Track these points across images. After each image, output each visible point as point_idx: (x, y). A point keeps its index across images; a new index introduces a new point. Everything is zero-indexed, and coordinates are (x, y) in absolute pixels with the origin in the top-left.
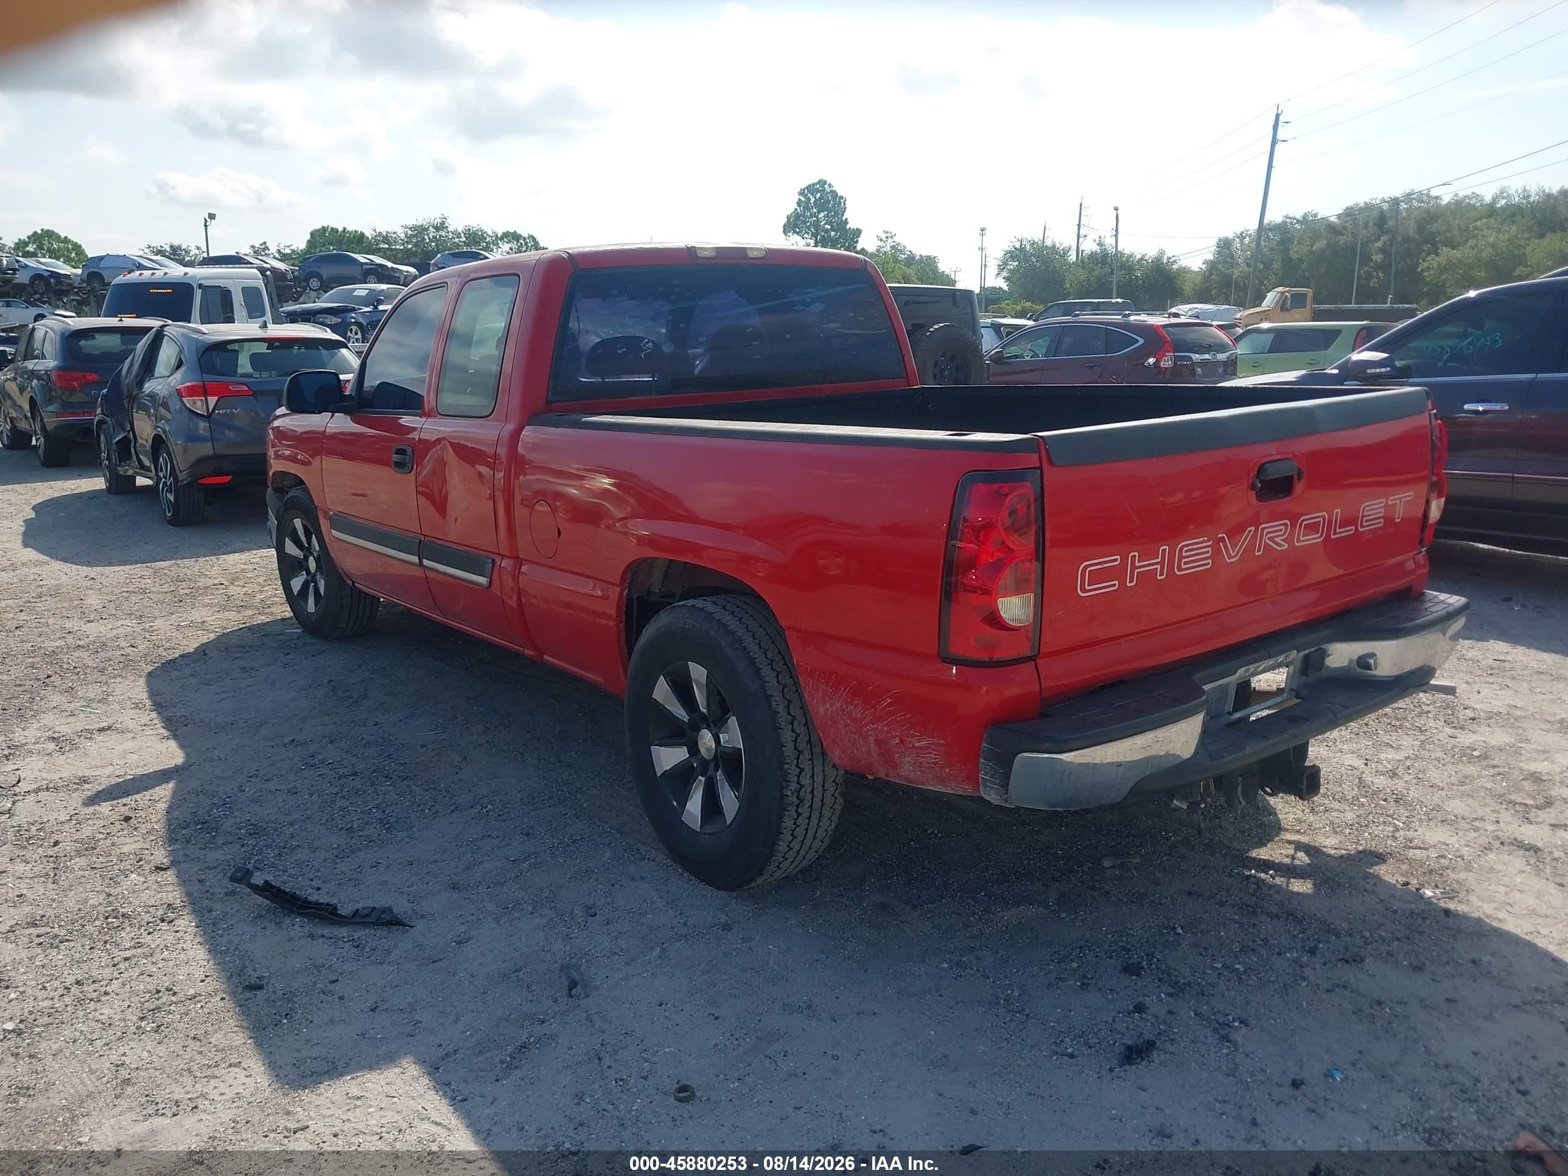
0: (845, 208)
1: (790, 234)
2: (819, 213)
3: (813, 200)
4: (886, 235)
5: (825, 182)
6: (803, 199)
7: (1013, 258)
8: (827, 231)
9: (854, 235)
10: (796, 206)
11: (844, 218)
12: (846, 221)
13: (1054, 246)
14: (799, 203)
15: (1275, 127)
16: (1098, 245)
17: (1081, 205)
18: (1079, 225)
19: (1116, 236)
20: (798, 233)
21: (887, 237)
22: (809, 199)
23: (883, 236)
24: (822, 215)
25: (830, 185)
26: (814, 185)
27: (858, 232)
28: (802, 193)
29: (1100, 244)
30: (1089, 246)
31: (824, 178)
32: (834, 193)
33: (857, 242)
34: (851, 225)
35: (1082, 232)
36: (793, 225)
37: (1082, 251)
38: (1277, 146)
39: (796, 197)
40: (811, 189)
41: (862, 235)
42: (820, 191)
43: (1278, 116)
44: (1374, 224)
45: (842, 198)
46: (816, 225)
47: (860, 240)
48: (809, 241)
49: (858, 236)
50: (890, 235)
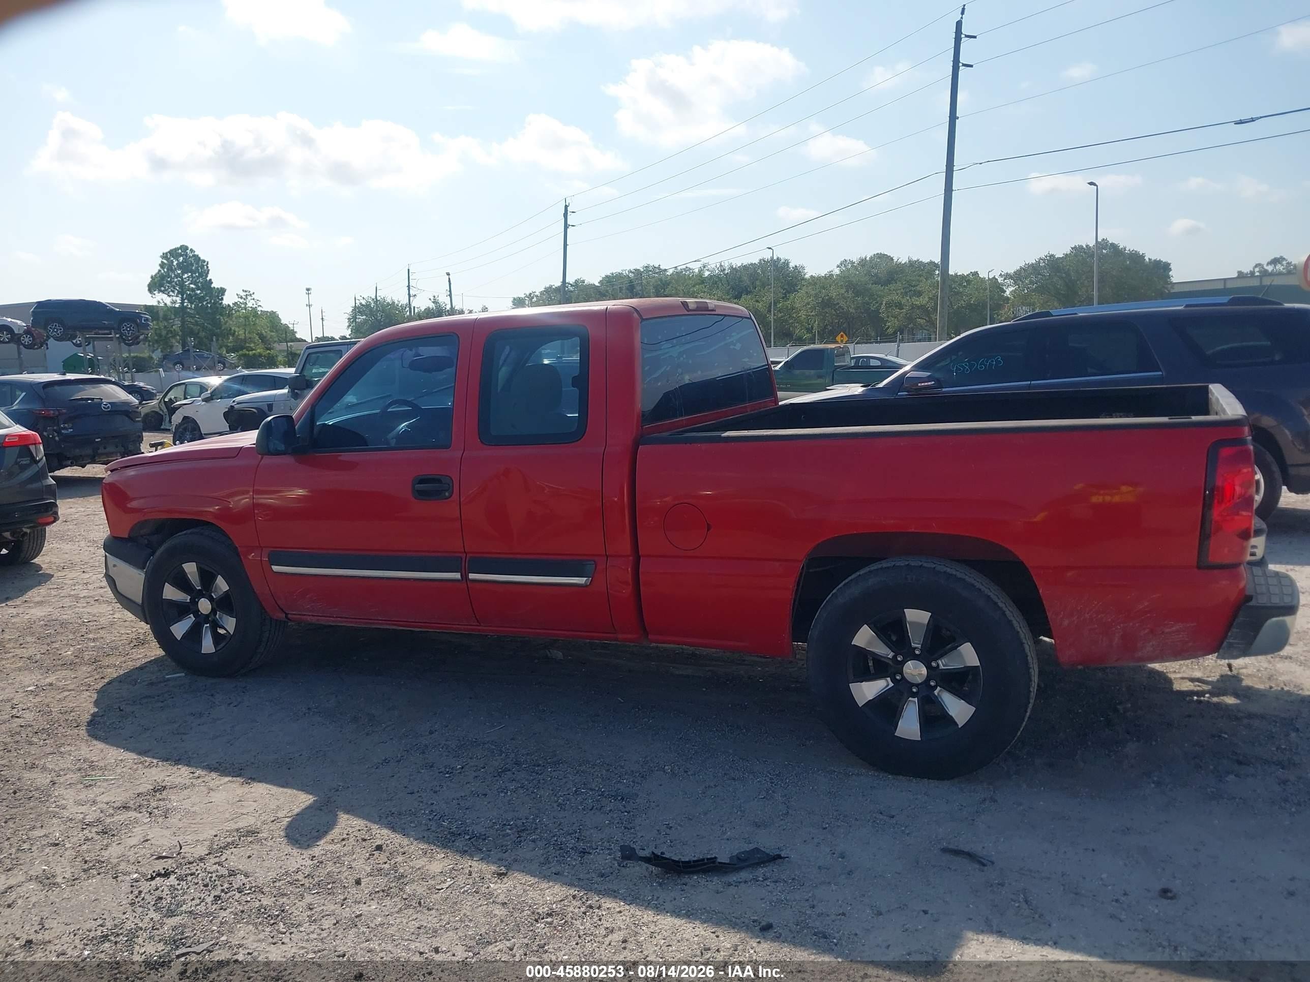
0: (208, 270)
1: (155, 292)
2: (183, 273)
3: (175, 263)
4: (245, 294)
5: (187, 248)
6: (165, 261)
7: (362, 313)
8: (193, 290)
9: (219, 293)
10: (159, 268)
11: (208, 279)
12: (211, 282)
13: (394, 303)
14: (162, 265)
15: (565, 215)
16: (433, 302)
17: (409, 270)
18: (409, 286)
19: (450, 295)
20: (163, 292)
21: (247, 295)
22: (172, 262)
23: (243, 294)
24: (186, 276)
25: (192, 250)
26: (178, 249)
27: (222, 291)
28: (164, 256)
29: (435, 302)
30: (422, 303)
31: (186, 244)
32: (197, 258)
33: (222, 299)
34: (215, 285)
35: (412, 293)
36: (156, 285)
37: (414, 307)
38: (568, 229)
39: (159, 260)
40: (173, 253)
41: (226, 293)
42: (182, 255)
43: (566, 207)
44: (627, 289)
45: (204, 261)
46: (182, 284)
47: (225, 298)
48: (174, 298)
49: (223, 294)
50: (248, 294)
